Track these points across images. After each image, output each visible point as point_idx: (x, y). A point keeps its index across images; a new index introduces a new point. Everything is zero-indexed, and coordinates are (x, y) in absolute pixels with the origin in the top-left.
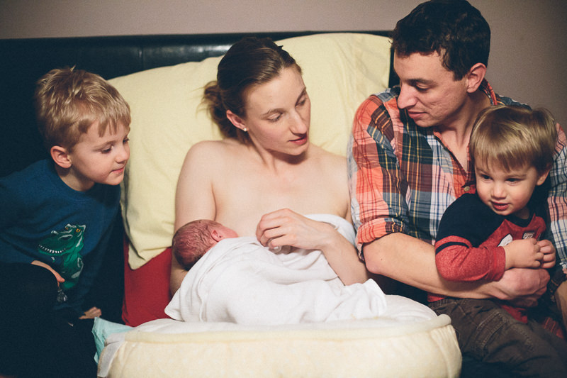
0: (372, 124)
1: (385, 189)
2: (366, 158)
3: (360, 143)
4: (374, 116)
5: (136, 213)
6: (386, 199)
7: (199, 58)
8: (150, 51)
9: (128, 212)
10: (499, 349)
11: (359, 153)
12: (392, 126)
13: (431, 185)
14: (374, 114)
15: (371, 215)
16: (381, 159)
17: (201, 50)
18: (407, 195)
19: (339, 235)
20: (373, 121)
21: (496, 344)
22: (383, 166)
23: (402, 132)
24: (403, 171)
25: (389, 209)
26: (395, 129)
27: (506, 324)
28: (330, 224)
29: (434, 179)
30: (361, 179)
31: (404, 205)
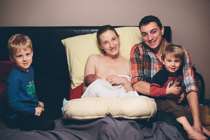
0: (135, 52)
1: (138, 69)
2: (133, 61)
3: (132, 57)
4: (135, 50)
5: (73, 74)
6: (138, 72)
7: (92, 33)
8: (79, 31)
9: (72, 74)
10: (167, 109)
11: (132, 60)
12: (140, 52)
13: (151, 68)
14: (135, 49)
15: (134, 76)
16: (137, 61)
17: (93, 30)
18: (145, 71)
19: (128, 81)
20: (135, 51)
21: (166, 108)
22: (138, 63)
23: (143, 54)
24: (143, 64)
25: (139, 74)
26: (141, 53)
27: (169, 102)
28: (125, 78)
29: (152, 67)
30: (132, 67)
31: (143, 73)
